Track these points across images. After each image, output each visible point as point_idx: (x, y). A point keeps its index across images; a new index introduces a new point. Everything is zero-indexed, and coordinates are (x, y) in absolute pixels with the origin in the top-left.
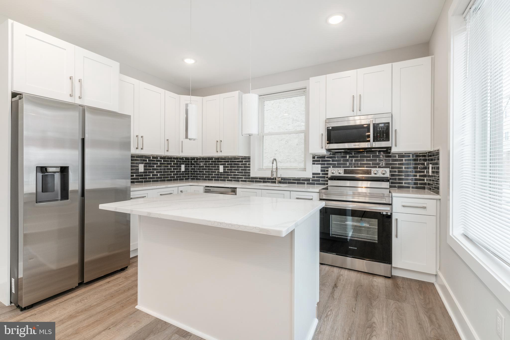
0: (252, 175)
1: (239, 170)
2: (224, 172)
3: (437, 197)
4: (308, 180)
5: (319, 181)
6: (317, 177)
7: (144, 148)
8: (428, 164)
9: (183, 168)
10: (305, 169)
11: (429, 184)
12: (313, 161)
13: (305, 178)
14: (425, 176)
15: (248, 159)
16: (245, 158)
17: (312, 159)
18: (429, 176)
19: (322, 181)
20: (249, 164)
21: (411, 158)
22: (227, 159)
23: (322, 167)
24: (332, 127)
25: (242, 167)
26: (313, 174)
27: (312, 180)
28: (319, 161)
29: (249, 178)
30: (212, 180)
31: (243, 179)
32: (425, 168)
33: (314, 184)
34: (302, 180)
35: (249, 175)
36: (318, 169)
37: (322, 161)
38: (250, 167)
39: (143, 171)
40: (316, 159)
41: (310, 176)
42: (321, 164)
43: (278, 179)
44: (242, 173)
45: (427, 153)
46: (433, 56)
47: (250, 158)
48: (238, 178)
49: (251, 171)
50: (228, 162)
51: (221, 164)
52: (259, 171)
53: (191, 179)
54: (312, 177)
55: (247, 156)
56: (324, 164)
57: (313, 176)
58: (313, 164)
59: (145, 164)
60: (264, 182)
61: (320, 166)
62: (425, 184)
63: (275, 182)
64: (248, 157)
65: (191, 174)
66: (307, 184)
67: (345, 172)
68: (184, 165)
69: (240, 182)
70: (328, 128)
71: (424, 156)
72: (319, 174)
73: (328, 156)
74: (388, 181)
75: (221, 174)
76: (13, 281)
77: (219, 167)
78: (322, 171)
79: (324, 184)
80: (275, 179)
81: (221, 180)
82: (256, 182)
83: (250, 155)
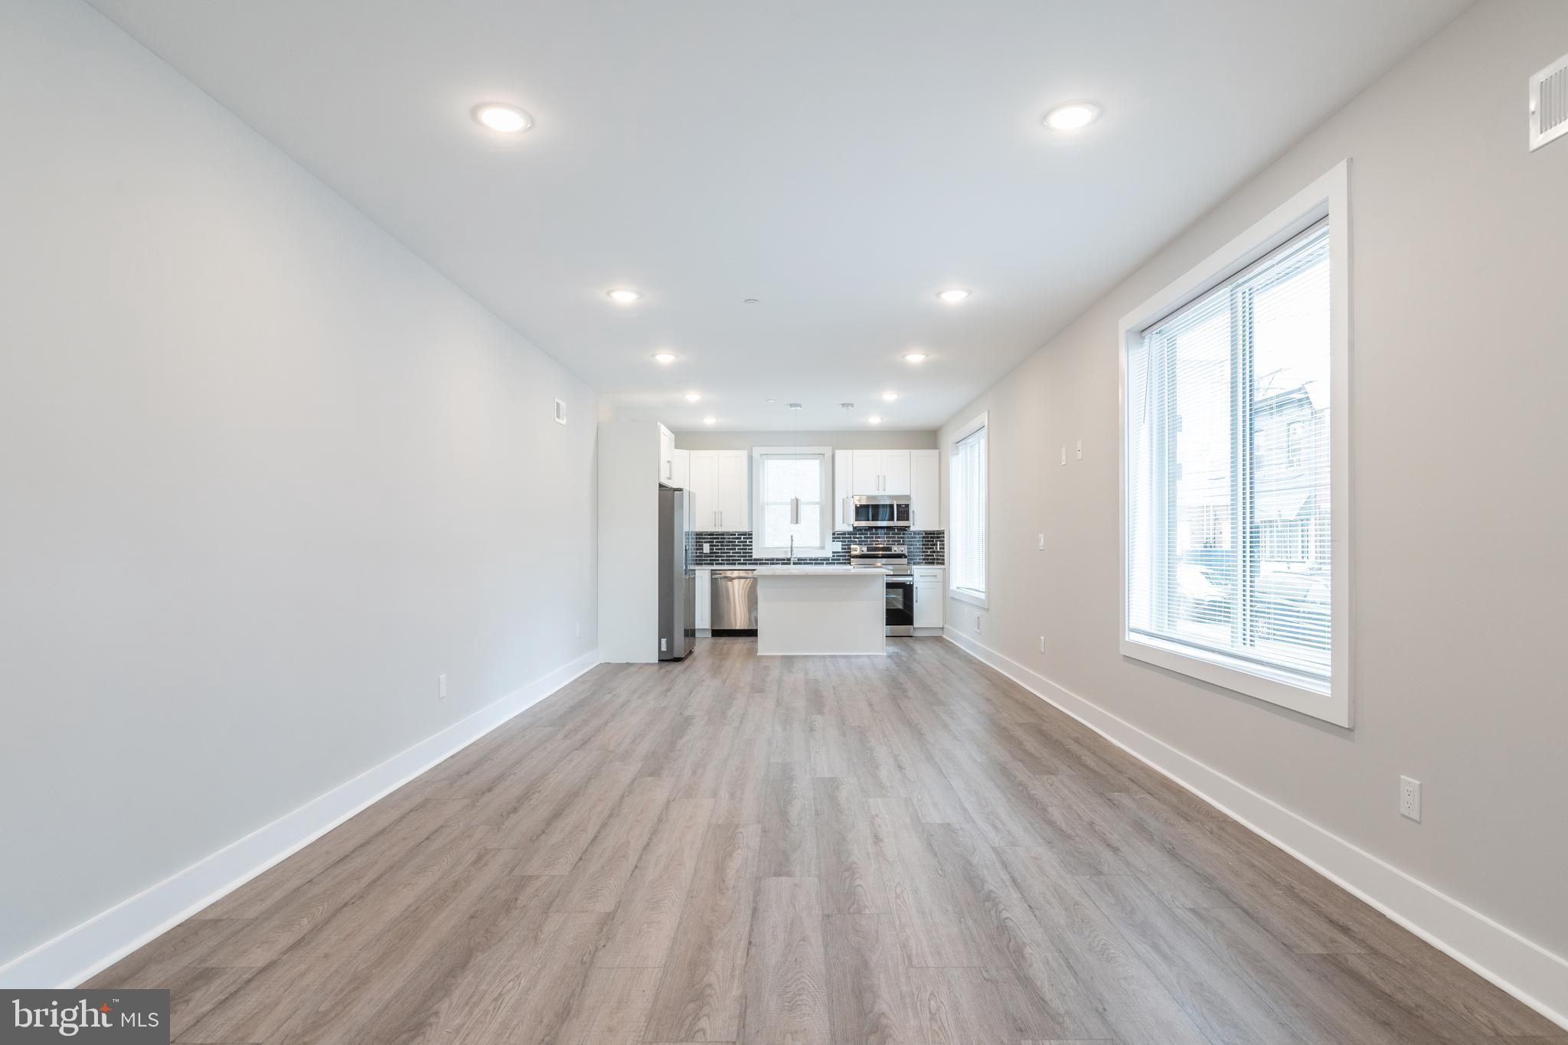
0: (755, 556)
1: (735, 549)
2: (711, 553)
3: (942, 566)
4: (827, 559)
5: (839, 559)
6: (837, 556)
8: (936, 541)
10: (823, 548)
11: (937, 559)
12: (833, 538)
13: (823, 557)
14: (934, 552)
15: (749, 535)
16: (744, 534)
17: (831, 536)
18: (938, 552)
19: (843, 559)
20: (751, 542)
21: (924, 535)
22: (716, 535)
23: (842, 545)
24: (863, 504)
25: (740, 545)
26: (833, 552)
27: (832, 559)
28: (839, 538)
29: (751, 560)
31: (742, 561)
32: (934, 545)
33: (834, 563)
34: (821, 559)
35: (751, 556)
36: (838, 546)
37: (843, 538)
38: (751, 545)
40: (836, 536)
41: (830, 555)
42: (842, 541)
43: (794, 560)
44: (740, 553)
45: (933, 531)
46: (939, 450)
48: (732, 559)
49: (753, 551)
50: (718, 538)
51: (705, 542)
52: (763, 549)
56: (845, 541)
57: (832, 555)
58: (833, 541)
60: (774, 564)
61: (840, 543)
62: (934, 559)
63: (789, 564)
64: (748, 532)
66: (826, 564)
67: (868, 550)
69: (736, 565)
70: (857, 505)
71: (934, 534)
72: (840, 552)
73: (849, 533)
74: (906, 557)
75: (706, 555)
76: (664, 641)
77: (702, 546)
78: (842, 549)
79: (845, 563)
80: (789, 560)
81: (705, 564)
82: (761, 564)
83: (752, 530)
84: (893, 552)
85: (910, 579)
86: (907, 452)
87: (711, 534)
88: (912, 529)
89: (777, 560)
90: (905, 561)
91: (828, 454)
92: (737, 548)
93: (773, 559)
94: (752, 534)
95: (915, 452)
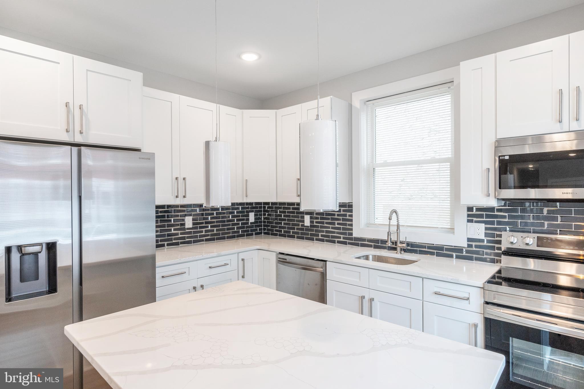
0: (356, 234)
1: (334, 224)
2: (311, 226)
4: (458, 250)
5: (481, 253)
6: (477, 247)
7: (187, 196)
9: (252, 217)
10: (452, 230)
12: (469, 216)
13: (452, 246)
15: (348, 207)
16: (344, 205)
17: (466, 213)
19: (488, 254)
20: (351, 216)
23: (486, 229)
24: (510, 156)
25: (340, 220)
26: (469, 240)
27: (467, 252)
28: (481, 216)
29: (351, 239)
30: (294, 237)
31: (342, 240)
33: (470, 258)
34: (447, 250)
35: (351, 234)
36: (478, 231)
37: (488, 216)
38: (351, 220)
39: (191, 226)
40: (474, 212)
41: (464, 244)
42: (486, 223)
43: (401, 246)
44: (339, 228)
47: (352, 205)
48: (332, 237)
49: (354, 228)
51: (307, 214)
52: (368, 227)
53: (265, 233)
54: (466, 246)
55: (347, 202)
56: (492, 223)
57: (468, 244)
58: (469, 221)
59: (194, 215)
60: (376, 247)
61: (483, 226)
63: (395, 249)
64: (349, 203)
65: (264, 226)
66: (458, 257)
67: (540, 242)
68: (253, 213)
69: (337, 244)
70: (501, 158)
72: (481, 241)
73: (501, 209)
75: (307, 229)
77: (303, 217)
78: (487, 235)
80: (395, 243)
82: (363, 245)
83: (352, 201)
92: (336, 222)
93: (377, 241)
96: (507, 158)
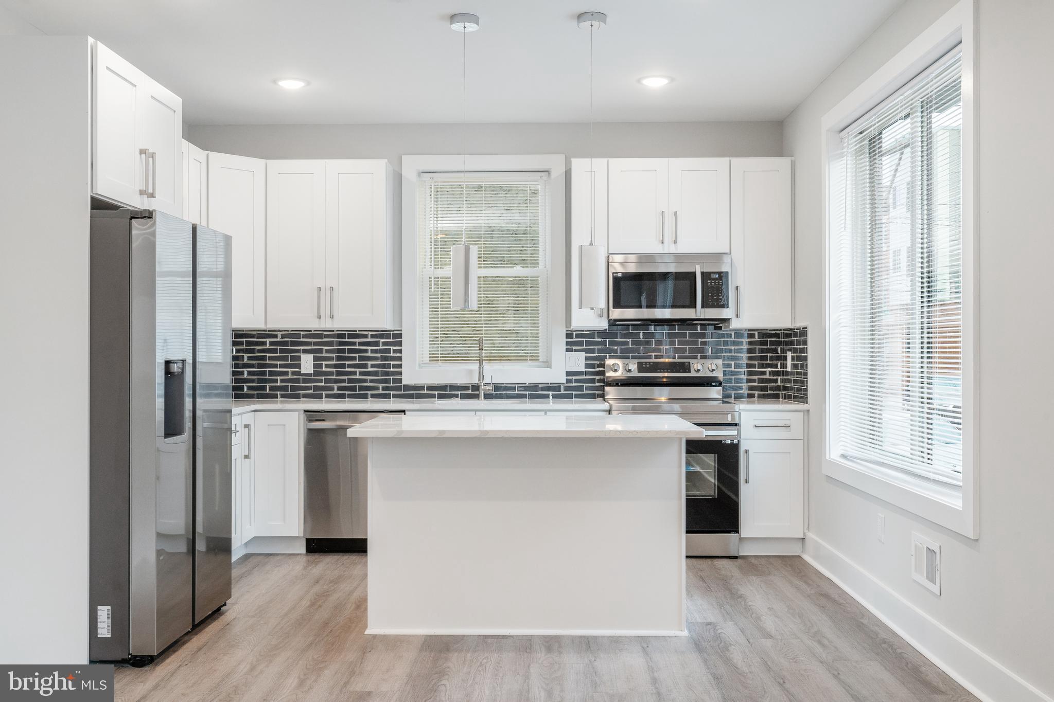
0: (407, 380)
1: (365, 366)
2: (315, 374)
3: (803, 407)
4: (554, 387)
5: (581, 388)
6: (576, 381)
8: (784, 351)
10: (546, 363)
11: (785, 388)
12: (567, 343)
13: (548, 384)
14: (778, 373)
15: (395, 337)
16: (384, 334)
17: (564, 340)
18: (787, 373)
19: (588, 388)
20: (399, 351)
21: (757, 338)
22: (327, 336)
23: (587, 359)
24: (622, 273)
25: (376, 359)
26: (569, 373)
27: (566, 389)
28: (581, 344)
29: (399, 388)
30: (275, 396)
31: (380, 391)
32: (778, 358)
33: (569, 397)
34: (543, 389)
35: (400, 381)
36: (578, 361)
37: (588, 343)
38: (400, 359)
40: (574, 339)
41: (562, 379)
42: (586, 351)
43: (485, 389)
44: (376, 374)
45: (781, 330)
46: (793, 158)
47: (401, 334)
48: (361, 388)
49: (403, 371)
50: (330, 343)
51: (305, 352)
54: (565, 382)
55: (392, 329)
56: (592, 351)
57: (567, 379)
58: (568, 350)
60: (441, 397)
61: (583, 354)
62: (778, 388)
63: (477, 397)
64: (394, 331)
66: (555, 397)
67: (641, 368)
69: (370, 399)
70: (614, 275)
71: (777, 336)
72: (581, 373)
73: (602, 334)
74: (720, 384)
75: (307, 378)
76: (104, 612)
77: (299, 358)
78: (587, 366)
79: (593, 396)
80: (476, 388)
81: (305, 396)
82: (419, 396)
83: (402, 327)
84: (693, 374)
85: (732, 432)
86: (722, 163)
87: (319, 334)
88: (735, 324)
89: (454, 387)
90: (715, 392)
91: (558, 171)
92: (370, 363)
93: (443, 388)
94: (400, 336)
95: (740, 163)
96: (620, 275)
